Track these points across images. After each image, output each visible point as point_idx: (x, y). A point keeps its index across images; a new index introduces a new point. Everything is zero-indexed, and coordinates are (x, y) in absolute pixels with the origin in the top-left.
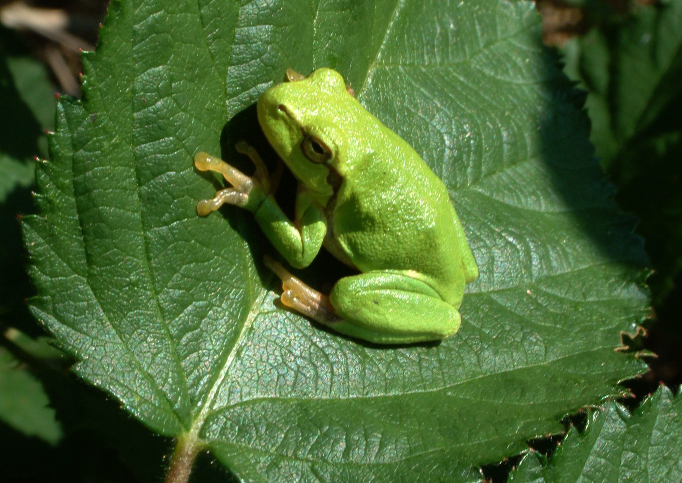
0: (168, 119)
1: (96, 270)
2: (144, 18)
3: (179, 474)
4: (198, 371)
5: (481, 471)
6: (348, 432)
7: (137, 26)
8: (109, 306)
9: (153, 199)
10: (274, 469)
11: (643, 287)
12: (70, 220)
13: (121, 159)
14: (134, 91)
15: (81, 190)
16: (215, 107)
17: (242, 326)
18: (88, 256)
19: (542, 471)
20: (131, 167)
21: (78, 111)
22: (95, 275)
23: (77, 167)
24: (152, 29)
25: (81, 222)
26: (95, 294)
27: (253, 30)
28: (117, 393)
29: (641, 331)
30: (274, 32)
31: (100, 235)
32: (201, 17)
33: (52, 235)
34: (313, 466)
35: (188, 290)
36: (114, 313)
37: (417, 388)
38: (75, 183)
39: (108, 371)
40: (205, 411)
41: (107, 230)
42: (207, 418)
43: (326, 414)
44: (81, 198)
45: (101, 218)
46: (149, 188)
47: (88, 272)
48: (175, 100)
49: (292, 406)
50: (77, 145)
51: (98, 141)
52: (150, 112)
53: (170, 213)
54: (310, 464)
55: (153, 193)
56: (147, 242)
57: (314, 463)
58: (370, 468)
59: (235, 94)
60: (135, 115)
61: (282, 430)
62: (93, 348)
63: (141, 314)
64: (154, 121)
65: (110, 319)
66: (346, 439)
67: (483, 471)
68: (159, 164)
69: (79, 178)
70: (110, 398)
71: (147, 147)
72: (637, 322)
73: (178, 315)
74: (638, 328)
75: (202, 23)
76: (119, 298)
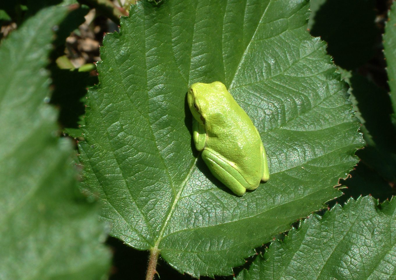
0: (124, 139)
1: (109, 196)
2: (104, 108)
3: (152, 262)
4: (156, 224)
5: (255, 250)
6: (211, 240)
7: (102, 112)
8: (117, 208)
9: (125, 168)
10: (184, 257)
11: (354, 156)
12: (95, 181)
13: (109, 157)
14: (107, 133)
15: (96, 171)
16: (145, 130)
17: (173, 204)
18: (105, 192)
19: (281, 246)
20: (114, 159)
21: (86, 145)
22: (109, 198)
23: (92, 164)
24: (108, 111)
25: (99, 181)
26: (111, 204)
27: (155, 98)
28: (123, 238)
29: (349, 176)
30: (165, 97)
31: (107, 185)
32: (131, 100)
33: (89, 188)
34: (198, 254)
35: (147, 196)
36: (119, 209)
37: (245, 217)
38: (93, 169)
39: (119, 231)
40: (160, 239)
41: (109, 183)
42: (160, 241)
43: (204, 234)
44: (97, 174)
45: (105, 179)
46: (123, 164)
47: (107, 197)
48: (125, 132)
49: (192, 232)
50: (89, 156)
51: (97, 154)
52: (116, 139)
53: (133, 172)
54: (197, 253)
55: (125, 166)
56: (127, 182)
57: (198, 253)
58: (218, 252)
59: (154, 123)
60: (110, 141)
61: (187, 242)
62: (113, 224)
63: (130, 208)
64: (118, 142)
65: (118, 212)
66: (210, 242)
67: (256, 250)
68: (124, 156)
69: (94, 167)
70: (120, 240)
71: (118, 151)
72: (347, 173)
73: (145, 206)
74: (348, 175)
75: (132, 102)
76: (120, 204)
